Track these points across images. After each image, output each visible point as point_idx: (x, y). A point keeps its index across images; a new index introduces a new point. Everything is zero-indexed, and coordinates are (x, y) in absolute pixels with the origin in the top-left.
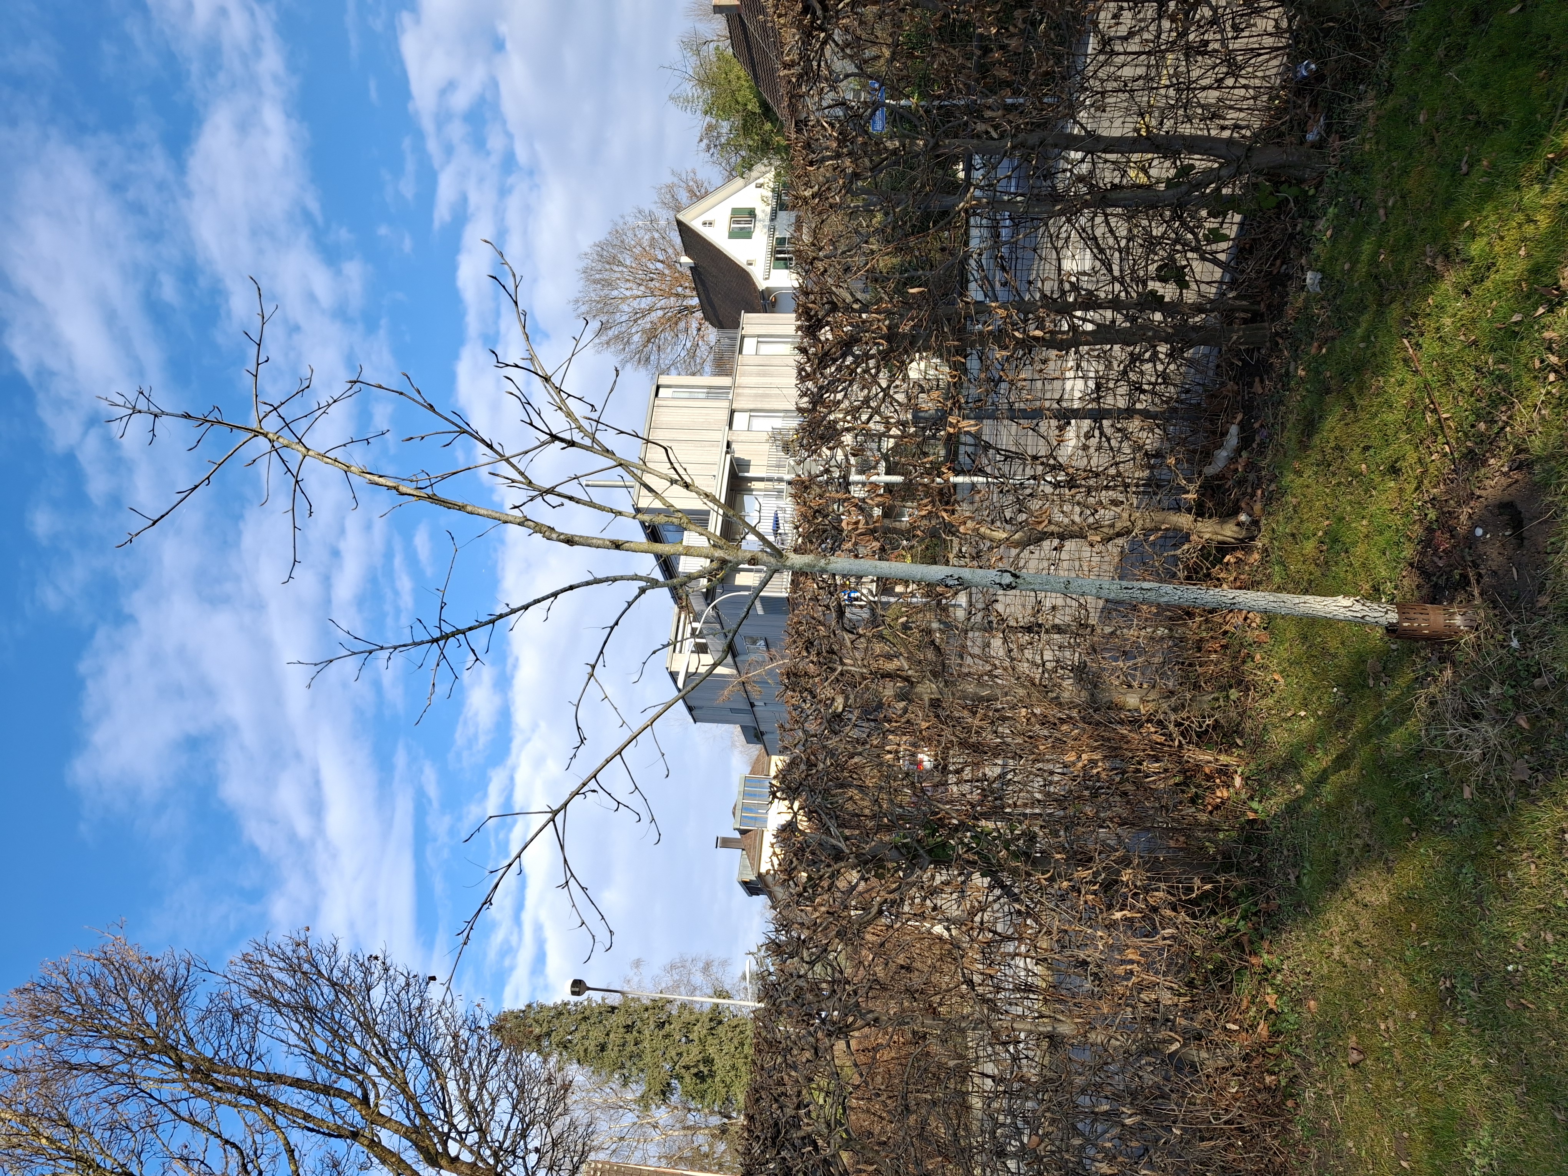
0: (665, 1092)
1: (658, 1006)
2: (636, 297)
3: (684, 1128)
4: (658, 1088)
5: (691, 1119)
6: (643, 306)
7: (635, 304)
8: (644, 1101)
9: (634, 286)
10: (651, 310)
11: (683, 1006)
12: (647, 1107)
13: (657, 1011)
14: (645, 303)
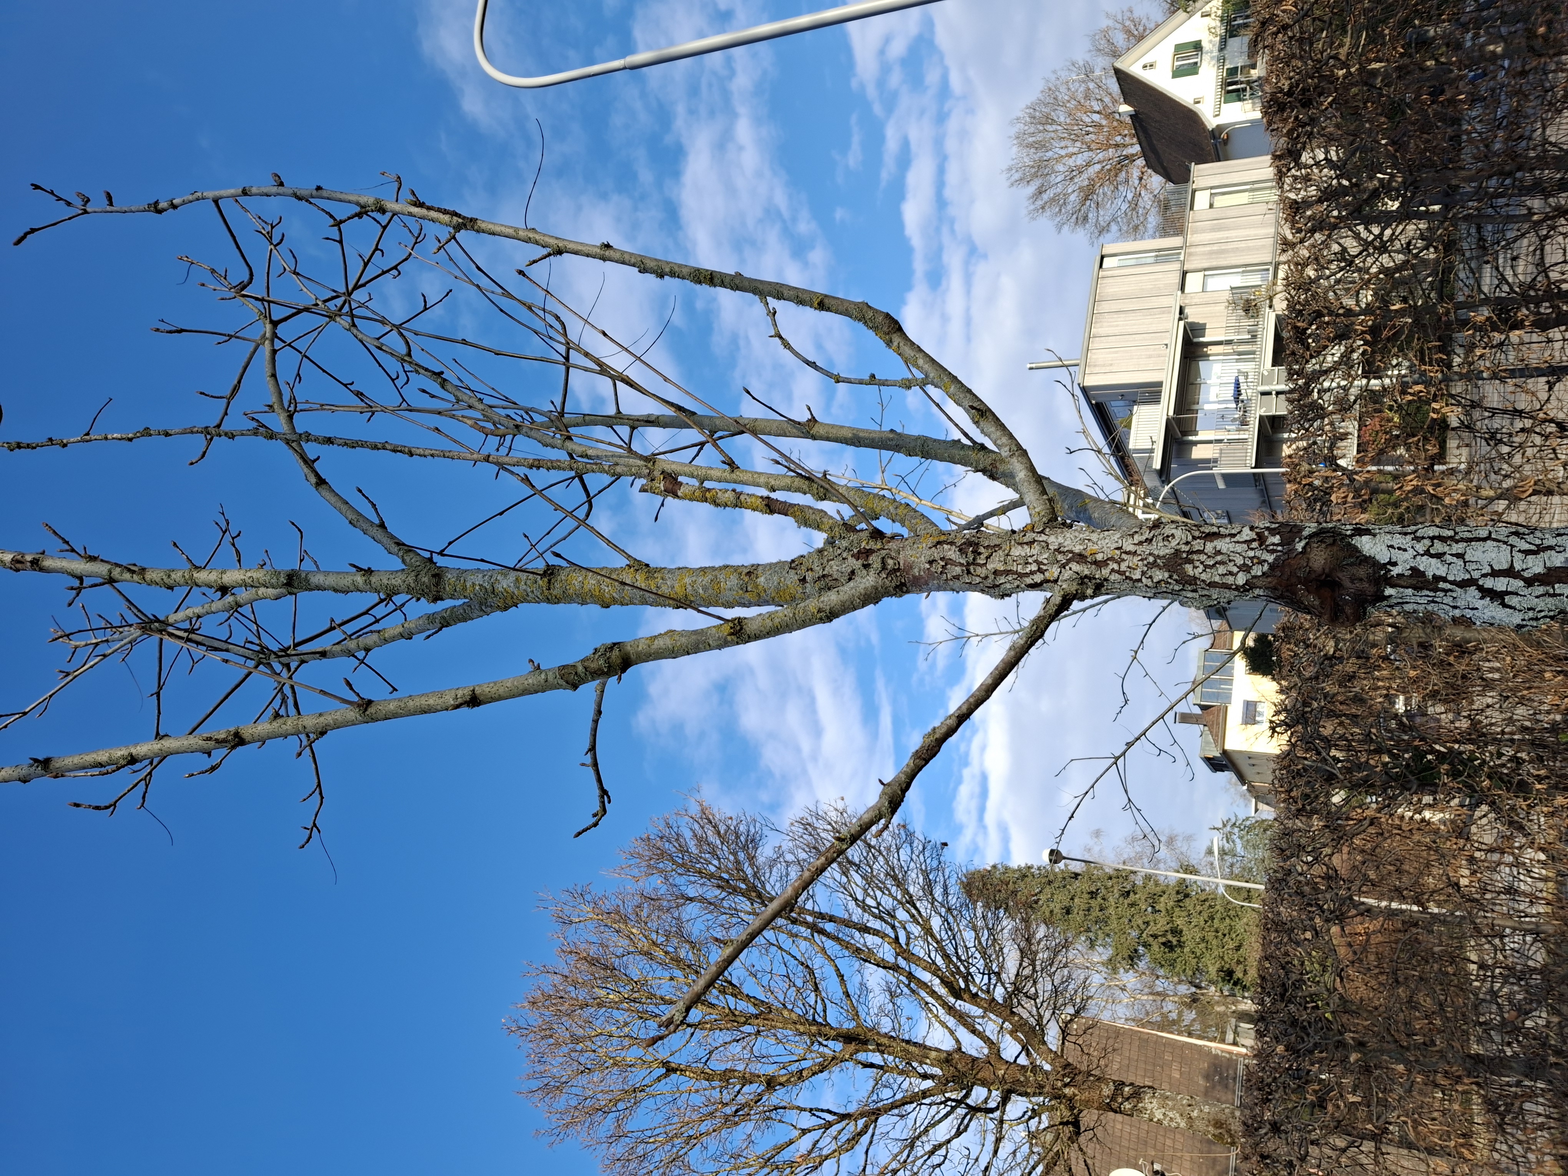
0: (1133, 958)
1: (1120, 876)
2: (1070, 155)
3: (1151, 994)
4: (1126, 954)
5: (1160, 985)
6: (1078, 163)
7: (1071, 162)
8: (1111, 964)
9: (1069, 143)
10: (1088, 165)
11: (1148, 877)
12: (1115, 970)
13: (1121, 880)
14: (1080, 160)
